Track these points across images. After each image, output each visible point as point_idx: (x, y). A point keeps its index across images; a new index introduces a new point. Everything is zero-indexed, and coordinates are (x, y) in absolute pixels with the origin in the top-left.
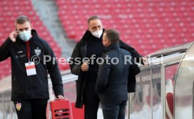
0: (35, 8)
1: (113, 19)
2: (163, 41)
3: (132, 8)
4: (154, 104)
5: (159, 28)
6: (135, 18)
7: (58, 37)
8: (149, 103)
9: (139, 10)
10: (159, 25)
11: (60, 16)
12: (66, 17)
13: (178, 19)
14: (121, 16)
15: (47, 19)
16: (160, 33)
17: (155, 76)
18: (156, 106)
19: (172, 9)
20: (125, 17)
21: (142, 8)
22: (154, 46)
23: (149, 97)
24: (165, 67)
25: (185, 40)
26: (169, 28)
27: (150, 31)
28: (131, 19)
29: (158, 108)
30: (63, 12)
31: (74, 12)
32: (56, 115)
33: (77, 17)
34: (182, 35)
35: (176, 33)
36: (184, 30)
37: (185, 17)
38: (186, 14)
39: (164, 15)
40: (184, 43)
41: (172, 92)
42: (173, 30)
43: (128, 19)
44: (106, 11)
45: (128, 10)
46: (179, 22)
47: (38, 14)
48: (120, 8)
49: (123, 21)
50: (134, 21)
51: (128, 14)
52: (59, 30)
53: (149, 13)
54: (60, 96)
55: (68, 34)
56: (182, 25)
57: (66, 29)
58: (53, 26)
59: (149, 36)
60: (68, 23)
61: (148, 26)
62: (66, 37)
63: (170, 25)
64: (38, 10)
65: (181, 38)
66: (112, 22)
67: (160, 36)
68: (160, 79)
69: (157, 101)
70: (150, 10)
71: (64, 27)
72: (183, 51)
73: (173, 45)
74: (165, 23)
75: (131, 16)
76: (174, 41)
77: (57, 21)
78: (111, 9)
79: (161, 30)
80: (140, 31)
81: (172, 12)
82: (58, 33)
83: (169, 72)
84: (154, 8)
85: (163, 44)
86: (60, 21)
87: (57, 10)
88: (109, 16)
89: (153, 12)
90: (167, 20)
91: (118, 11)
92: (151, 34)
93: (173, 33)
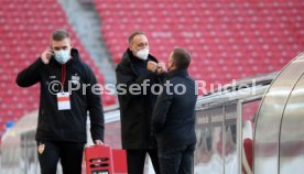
0: (70, 21)
1: (174, 37)
2: (240, 69)
3: (199, 24)
4: (227, 154)
5: (235, 51)
6: (203, 37)
7: (100, 61)
8: (220, 152)
9: (209, 26)
10: (235, 47)
11: (103, 32)
12: (111, 34)
13: (261, 40)
14: (185, 34)
15: (85, 35)
16: (236, 58)
17: (229, 116)
18: (230, 156)
19: (253, 26)
20: (191, 35)
21: (213, 23)
22: (229, 76)
23: (220, 144)
24: (243, 103)
25: (270, 68)
26: (249, 51)
27: (224, 55)
28: (198, 39)
29: (232, 159)
30: (108, 27)
31: (122, 27)
32: (92, 166)
34: (267, 61)
35: (258, 58)
36: (269, 54)
37: (271, 37)
38: (272, 33)
39: (242, 33)
40: (268, 72)
41: (251, 138)
42: (254, 54)
43: (195, 38)
44: (166, 27)
45: (195, 27)
46: (262, 44)
48: (184, 24)
49: (188, 41)
50: (202, 41)
51: (194, 31)
52: (102, 51)
53: (223, 30)
54: (98, 141)
55: (114, 57)
56: (266, 47)
57: (112, 50)
58: (94, 46)
59: (221, 62)
60: (114, 41)
61: (221, 47)
62: (110, 61)
63: (251, 47)
64: (74, 24)
65: (264, 65)
66: (173, 41)
67: (236, 62)
68: (235, 120)
69: (230, 149)
70: (224, 26)
71: (109, 47)
72: (267, 83)
73: (254, 74)
74: (244, 45)
75: (198, 34)
76: (255, 68)
78: (172, 24)
79: (239, 54)
80: (209, 55)
81: (253, 30)
82: (100, 56)
83: (248, 110)
84: (229, 24)
85: (240, 73)
86: (104, 40)
87: (100, 24)
88: (169, 34)
89: (228, 29)
90: (246, 40)
91: (181, 27)
92: (225, 59)
93: (254, 58)
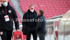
0: (12, 2)
3: (44, 3)
4: (51, 34)
6: (45, 6)
7: (20, 12)
8: (49, 34)
9: (47, 3)
10: (53, 8)
11: (20, 5)
12: (22, 5)
14: (41, 5)
15: (16, 6)
16: (53, 11)
17: (52, 25)
18: (52, 35)
19: (58, 3)
20: (42, 5)
21: (48, 3)
22: (51, 15)
23: (49, 32)
24: (55, 22)
25: (62, 13)
26: (57, 9)
27: (50, 10)
28: (44, 6)
29: (52, 36)
30: (21, 4)
31: (25, 4)
32: (16, 37)
33: (26, 5)
34: (61, 12)
35: (59, 11)
36: (62, 10)
38: (62, 5)
39: (55, 5)
41: (57, 30)
42: (58, 10)
43: (43, 6)
44: (36, 4)
45: (43, 3)
46: (60, 8)
47: (13, 4)
48: (40, 3)
49: (41, 7)
50: (45, 7)
51: (43, 5)
52: (20, 9)
53: (50, 4)
55: (23, 11)
56: (61, 8)
57: (22, 9)
58: (18, 8)
59: (50, 12)
60: (23, 7)
61: (49, 9)
62: (22, 12)
63: (57, 8)
64: (13, 3)
65: (60, 13)
66: (38, 7)
67: (53, 12)
69: (52, 33)
71: (22, 8)
72: (61, 17)
73: (58, 15)
74: (55, 8)
75: (44, 5)
76: (58, 14)
77: (19, 7)
78: (37, 3)
79: (54, 10)
80: (47, 10)
81: (57, 4)
82: (19, 11)
83: (56, 24)
85: (54, 15)
86: (20, 7)
87: (19, 3)
88: (37, 5)
89: (51, 4)
90: (56, 7)
91: (39, 4)
92: (51, 11)
93: (58, 11)
